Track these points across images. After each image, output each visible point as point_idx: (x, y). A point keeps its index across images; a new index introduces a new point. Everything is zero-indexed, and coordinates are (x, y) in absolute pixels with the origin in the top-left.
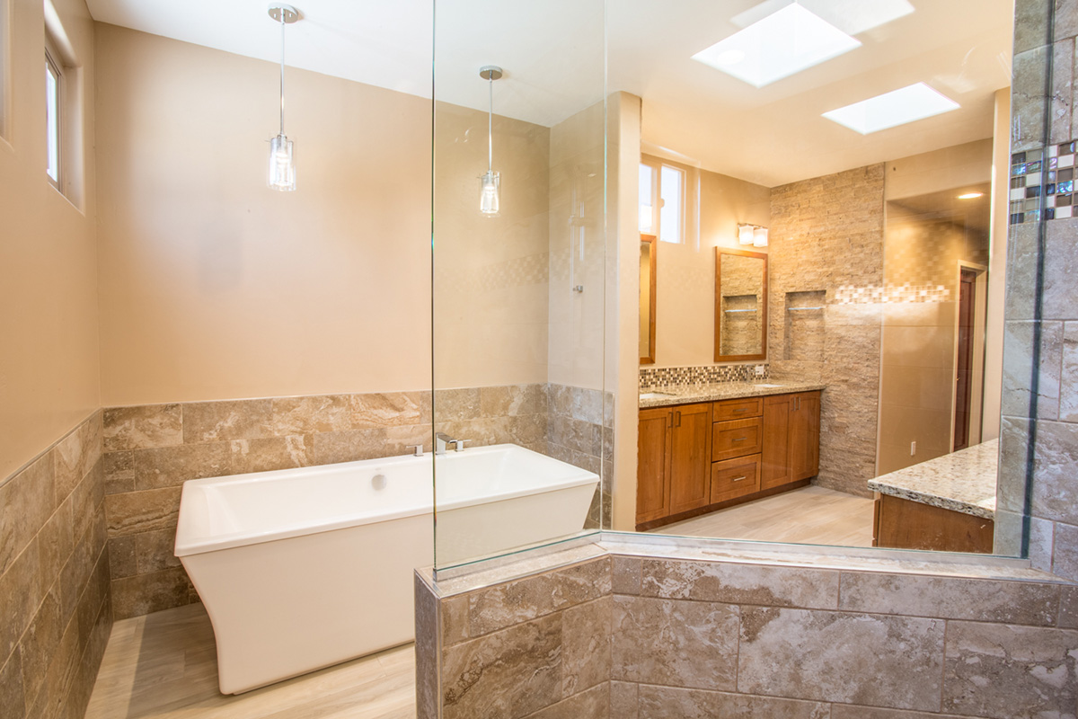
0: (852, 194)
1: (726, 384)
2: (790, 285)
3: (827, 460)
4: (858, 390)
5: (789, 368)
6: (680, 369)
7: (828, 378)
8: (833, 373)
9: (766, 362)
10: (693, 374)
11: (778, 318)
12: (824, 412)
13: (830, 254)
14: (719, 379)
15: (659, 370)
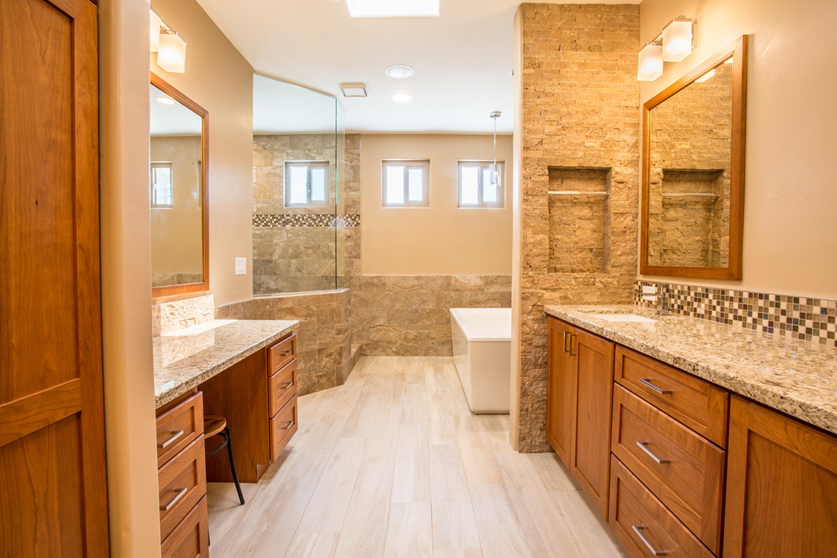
15: (750, 295)
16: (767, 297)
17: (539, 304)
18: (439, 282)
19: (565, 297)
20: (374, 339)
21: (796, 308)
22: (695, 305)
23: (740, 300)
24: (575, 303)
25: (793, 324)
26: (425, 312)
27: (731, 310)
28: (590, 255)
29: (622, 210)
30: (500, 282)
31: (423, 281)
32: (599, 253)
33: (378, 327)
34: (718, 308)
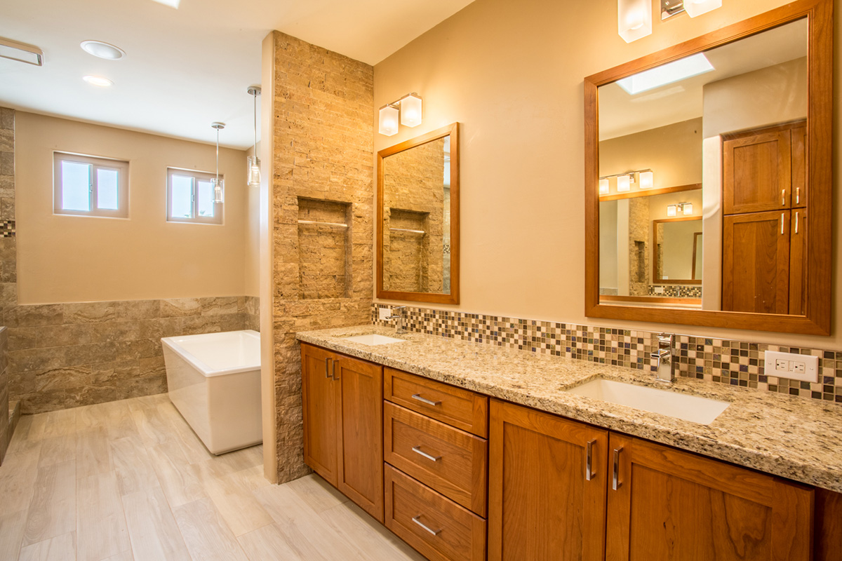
15: (466, 315)
16: (477, 316)
17: (291, 331)
18: (143, 308)
19: (315, 323)
20: (44, 390)
21: (496, 324)
22: (425, 323)
23: (459, 319)
24: (324, 328)
25: (494, 335)
26: (124, 346)
27: (453, 327)
28: (334, 281)
29: (360, 242)
30: (219, 303)
31: (121, 308)
32: (341, 279)
33: (50, 373)
34: (443, 326)
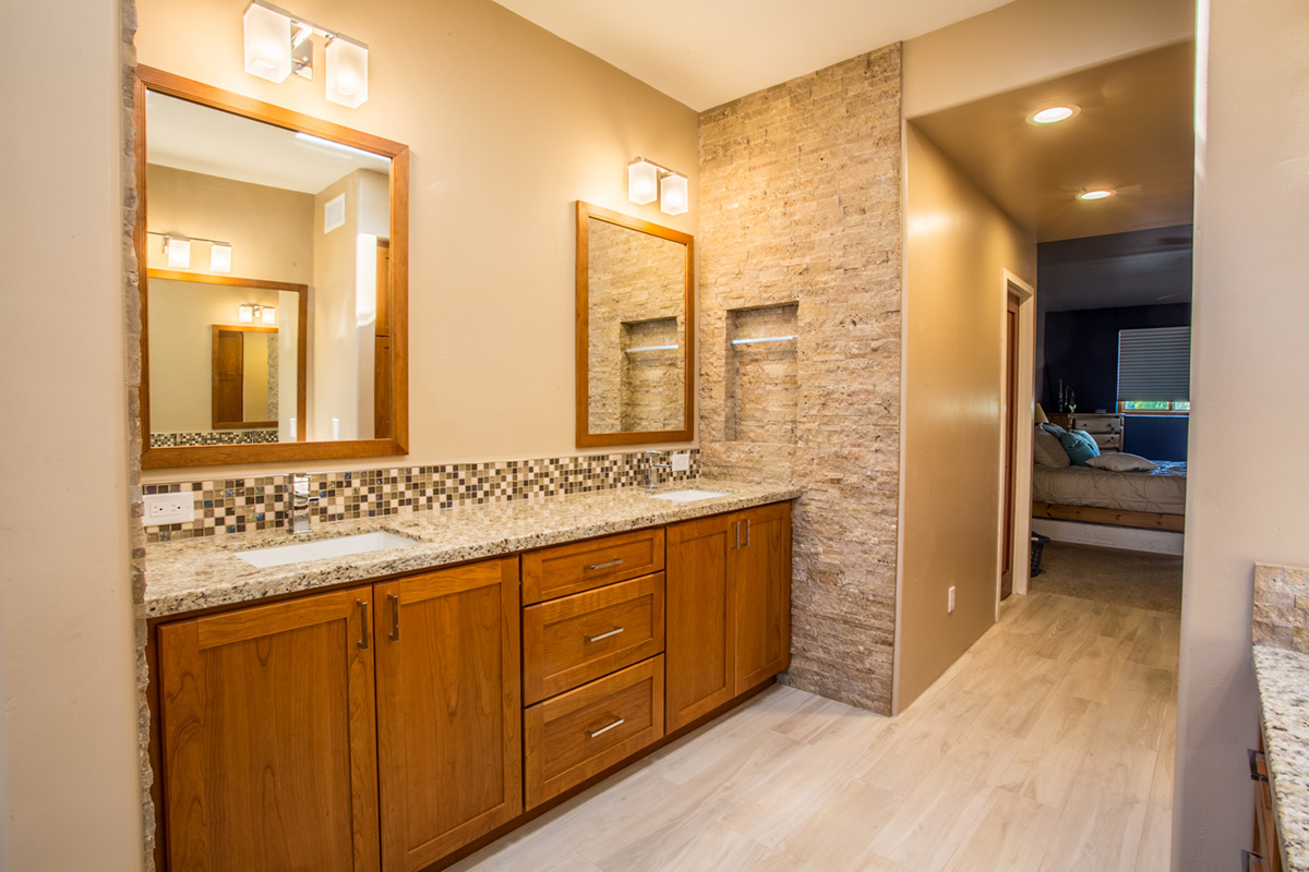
0: (843, 110)
1: (607, 494)
2: (734, 295)
3: (805, 636)
4: (860, 499)
5: (734, 457)
6: (486, 466)
7: (805, 475)
8: (815, 467)
9: (694, 445)
10: (520, 477)
11: (713, 362)
12: (799, 543)
13: (803, 230)
14: (589, 483)
15: (422, 470)
16: (443, 469)
21: (474, 475)
22: (323, 502)
23: (409, 479)
25: (472, 491)
27: (394, 496)
34: (372, 498)
